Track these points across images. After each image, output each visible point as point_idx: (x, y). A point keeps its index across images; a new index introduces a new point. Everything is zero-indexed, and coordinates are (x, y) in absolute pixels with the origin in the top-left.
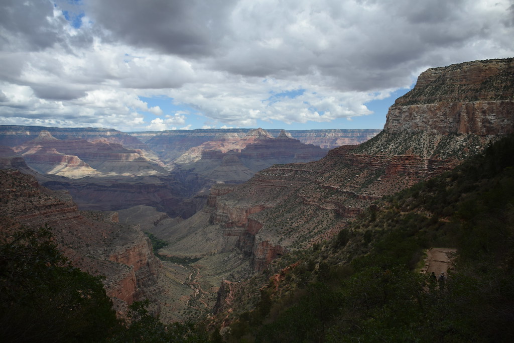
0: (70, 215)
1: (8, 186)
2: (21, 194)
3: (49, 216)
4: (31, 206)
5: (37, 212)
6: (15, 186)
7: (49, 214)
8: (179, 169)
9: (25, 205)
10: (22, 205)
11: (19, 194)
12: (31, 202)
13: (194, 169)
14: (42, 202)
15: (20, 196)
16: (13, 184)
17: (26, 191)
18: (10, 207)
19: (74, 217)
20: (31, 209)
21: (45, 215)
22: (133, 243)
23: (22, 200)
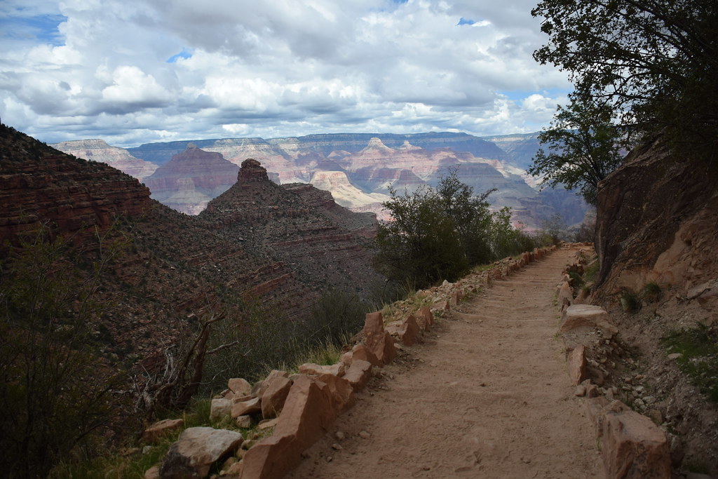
0: (343, 245)
2: (284, 213)
3: (315, 244)
4: (294, 229)
5: (300, 239)
7: (315, 242)
9: (286, 228)
10: (282, 227)
11: (281, 213)
12: (294, 224)
14: (309, 224)
15: (283, 215)
16: (278, 200)
17: (291, 210)
18: (268, 229)
19: (348, 248)
20: (292, 234)
21: (310, 243)
23: (284, 221)
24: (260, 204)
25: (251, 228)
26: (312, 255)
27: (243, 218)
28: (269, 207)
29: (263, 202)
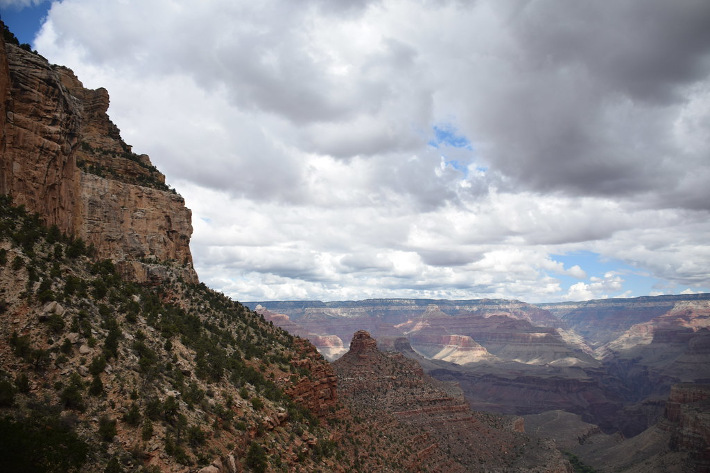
0: (460, 416)
1: (388, 372)
2: (402, 383)
3: (433, 415)
4: (413, 399)
5: (420, 409)
6: (395, 373)
7: (433, 412)
8: (615, 357)
9: (405, 397)
10: (402, 397)
11: (400, 383)
12: (412, 394)
13: (641, 358)
14: (426, 395)
15: (401, 386)
16: (394, 370)
17: (407, 380)
18: (389, 399)
19: (464, 420)
20: (412, 403)
21: (429, 413)
22: (545, 466)
23: (402, 391)
24: (379, 373)
25: (374, 397)
26: (432, 425)
27: (365, 387)
28: (388, 377)
29: (381, 372)
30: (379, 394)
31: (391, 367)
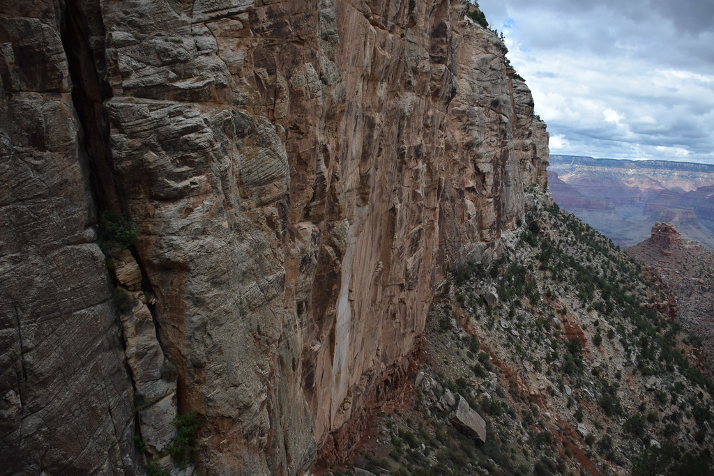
24: (684, 273)
25: (676, 297)
28: (694, 279)
29: (686, 273)
30: (683, 295)
31: (698, 268)
